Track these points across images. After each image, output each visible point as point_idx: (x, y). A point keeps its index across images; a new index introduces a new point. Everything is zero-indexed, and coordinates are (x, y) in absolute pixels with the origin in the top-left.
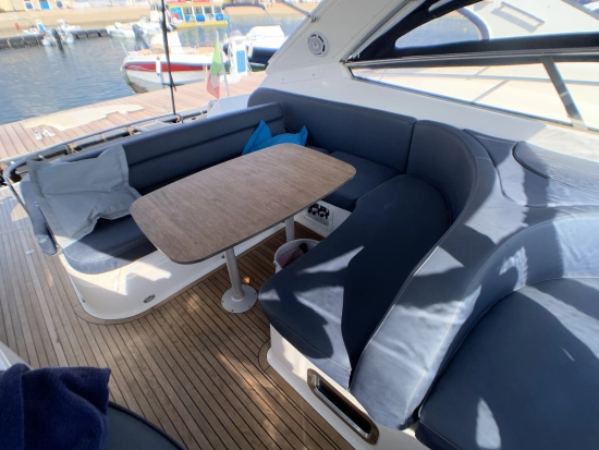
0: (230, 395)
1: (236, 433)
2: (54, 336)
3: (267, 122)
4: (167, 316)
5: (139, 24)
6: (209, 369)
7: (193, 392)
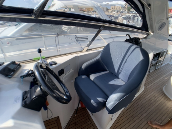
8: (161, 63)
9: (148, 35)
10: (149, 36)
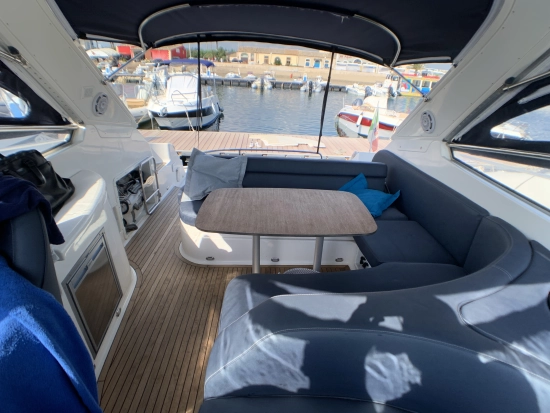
0: (192, 340)
1: (172, 362)
2: (155, 250)
3: (367, 177)
4: (210, 274)
5: (372, 87)
6: (198, 318)
7: (178, 323)
8: (156, 192)
9: (72, 132)
10: (78, 136)
